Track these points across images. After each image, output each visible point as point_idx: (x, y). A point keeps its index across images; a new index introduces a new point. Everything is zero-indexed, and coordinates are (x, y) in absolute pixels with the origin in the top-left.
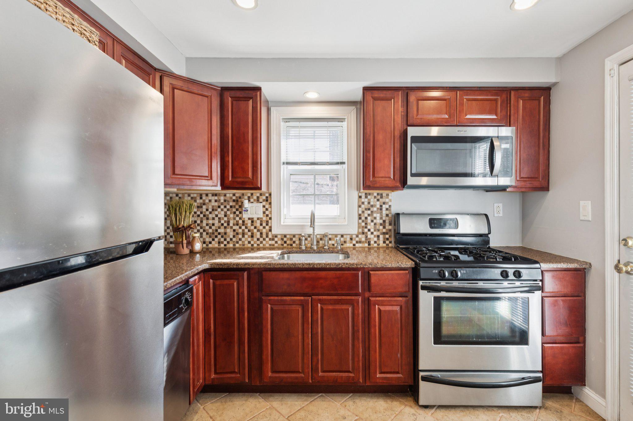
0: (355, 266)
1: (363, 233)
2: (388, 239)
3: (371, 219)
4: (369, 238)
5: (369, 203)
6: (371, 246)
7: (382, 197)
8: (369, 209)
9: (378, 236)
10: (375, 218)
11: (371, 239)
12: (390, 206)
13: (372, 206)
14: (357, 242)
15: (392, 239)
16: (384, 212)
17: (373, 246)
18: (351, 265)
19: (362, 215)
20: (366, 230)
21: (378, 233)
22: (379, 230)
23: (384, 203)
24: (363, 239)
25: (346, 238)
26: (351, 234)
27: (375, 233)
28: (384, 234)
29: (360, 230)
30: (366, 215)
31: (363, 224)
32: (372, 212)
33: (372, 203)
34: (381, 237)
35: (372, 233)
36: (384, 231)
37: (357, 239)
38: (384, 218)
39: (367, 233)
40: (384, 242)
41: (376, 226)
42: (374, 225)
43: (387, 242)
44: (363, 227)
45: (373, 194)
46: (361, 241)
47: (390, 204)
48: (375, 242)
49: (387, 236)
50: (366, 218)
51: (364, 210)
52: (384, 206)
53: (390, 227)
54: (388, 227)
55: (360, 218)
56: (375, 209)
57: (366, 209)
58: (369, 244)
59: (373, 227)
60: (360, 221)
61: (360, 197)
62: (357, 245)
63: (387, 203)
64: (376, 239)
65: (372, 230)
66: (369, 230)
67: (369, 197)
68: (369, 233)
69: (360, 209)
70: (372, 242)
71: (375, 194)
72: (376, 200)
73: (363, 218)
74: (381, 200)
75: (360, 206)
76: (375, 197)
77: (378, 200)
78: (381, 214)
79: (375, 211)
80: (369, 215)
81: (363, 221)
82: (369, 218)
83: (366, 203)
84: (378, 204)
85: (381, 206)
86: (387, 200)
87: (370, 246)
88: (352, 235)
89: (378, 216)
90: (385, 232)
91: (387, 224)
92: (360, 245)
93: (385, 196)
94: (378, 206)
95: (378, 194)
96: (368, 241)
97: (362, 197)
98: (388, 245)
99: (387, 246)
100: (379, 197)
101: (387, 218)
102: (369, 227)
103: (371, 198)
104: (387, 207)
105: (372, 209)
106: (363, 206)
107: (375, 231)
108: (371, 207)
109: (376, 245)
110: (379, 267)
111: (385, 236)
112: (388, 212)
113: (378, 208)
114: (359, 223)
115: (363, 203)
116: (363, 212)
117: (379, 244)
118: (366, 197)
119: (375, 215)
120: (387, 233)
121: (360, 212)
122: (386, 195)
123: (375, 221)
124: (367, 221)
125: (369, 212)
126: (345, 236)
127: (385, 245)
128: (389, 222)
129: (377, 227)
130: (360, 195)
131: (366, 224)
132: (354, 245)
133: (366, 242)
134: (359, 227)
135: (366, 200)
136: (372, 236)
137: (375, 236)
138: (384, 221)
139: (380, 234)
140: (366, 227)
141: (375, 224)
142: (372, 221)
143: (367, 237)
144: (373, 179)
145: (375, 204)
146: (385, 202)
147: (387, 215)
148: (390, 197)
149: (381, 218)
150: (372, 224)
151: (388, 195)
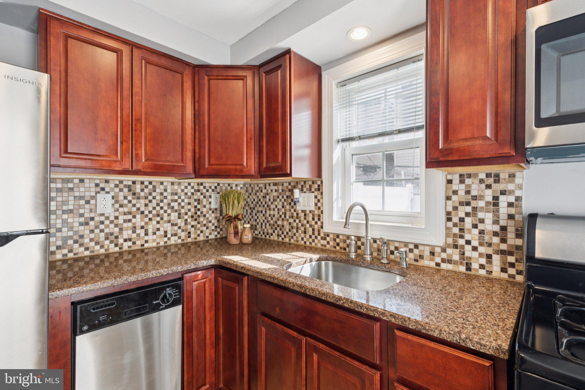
1: (456, 246)
2: (512, 265)
3: (472, 221)
4: (467, 257)
5: (468, 192)
6: (473, 272)
7: (497, 180)
8: (468, 204)
9: (489, 257)
10: (482, 221)
11: (472, 260)
12: (518, 199)
13: (475, 198)
14: (443, 260)
15: (522, 267)
16: (504, 210)
17: (477, 274)
18: (358, 306)
19: (453, 213)
20: (461, 242)
21: (490, 251)
22: (490, 245)
23: (503, 193)
24: (456, 257)
25: (423, 251)
26: (432, 246)
27: (482, 249)
28: (502, 252)
29: (450, 241)
30: (462, 215)
31: (456, 230)
32: (475, 209)
33: (474, 193)
34: (496, 259)
35: (475, 249)
36: (504, 247)
37: (444, 255)
38: (503, 223)
39: (463, 247)
40: (504, 270)
41: (484, 237)
42: (480, 233)
43: (512, 271)
44: (455, 235)
45: (476, 175)
46: (451, 260)
47: (518, 193)
48: (482, 267)
49: (511, 259)
50: (462, 220)
51: (457, 205)
52: (502, 198)
53: (519, 242)
54: (512, 240)
55: (449, 219)
56: (481, 204)
57: (461, 204)
58: (469, 269)
59: (477, 238)
60: (450, 224)
61: (450, 182)
62: (444, 266)
63: (511, 192)
64: (483, 261)
65: (475, 243)
66: (468, 242)
67: (468, 181)
68: (468, 248)
69: (449, 203)
70: (475, 266)
71: (482, 176)
72: (483, 186)
73: (455, 220)
74: (495, 186)
75: (448, 198)
76: (481, 181)
77: (489, 187)
78: (496, 213)
79: (482, 208)
80: (467, 214)
81: (455, 225)
82: (469, 221)
83: (462, 193)
84: (489, 196)
85: (496, 198)
86: (511, 187)
87: (469, 272)
88: (433, 247)
89: (489, 217)
90: (505, 251)
91: (511, 235)
92: (450, 267)
93: (505, 179)
94: (489, 199)
95: (488, 175)
96: (465, 262)
97: (454, 182)
98: (512, 276)
99: (512, 280)
100: (491, 181)
101: (511, 223)
102: (468, 237)
103: (473, 183)
104: (512, 199)
105: (474, 204)
106: (455, 198)
107: (481, 244)
108: (472, 199)
109: (483, 272)
110: (410, 327)
111: (506, 259)
112: (512, 211)
113: (488, 203)
114: (447, 228)
115: (455, 192)
116: (455, 208)
117: (492, 272)
118: (462, 182)
119: (481, 215)
120: (511, 254)
121: (450, 209)
122: (507, 177)
123: (481, 226)
124: (464, 226)
125: (469, 209)
126: (421, 248)
127: (505, 276)
128: (517, 230)
129: (487, 238)
130: (449, 177)
131: (461, 230)
132: (438, 264)
133: (461, 263)
134: (447, 236)
135: (463, 186)
136: (475, 254)
137: (481, 255)
138: (504, 229)
139: (494, 253)
140: (462, 237)
141: (482, 232)
142: (475, 226)
143: (463, 254)
144: (446, 145)
145: (482, 194)
146: (506, 191)
147: (511, 217)
148: (518, 180)
149: (496, 222)
150: (476, 231)
151: (512, 176)
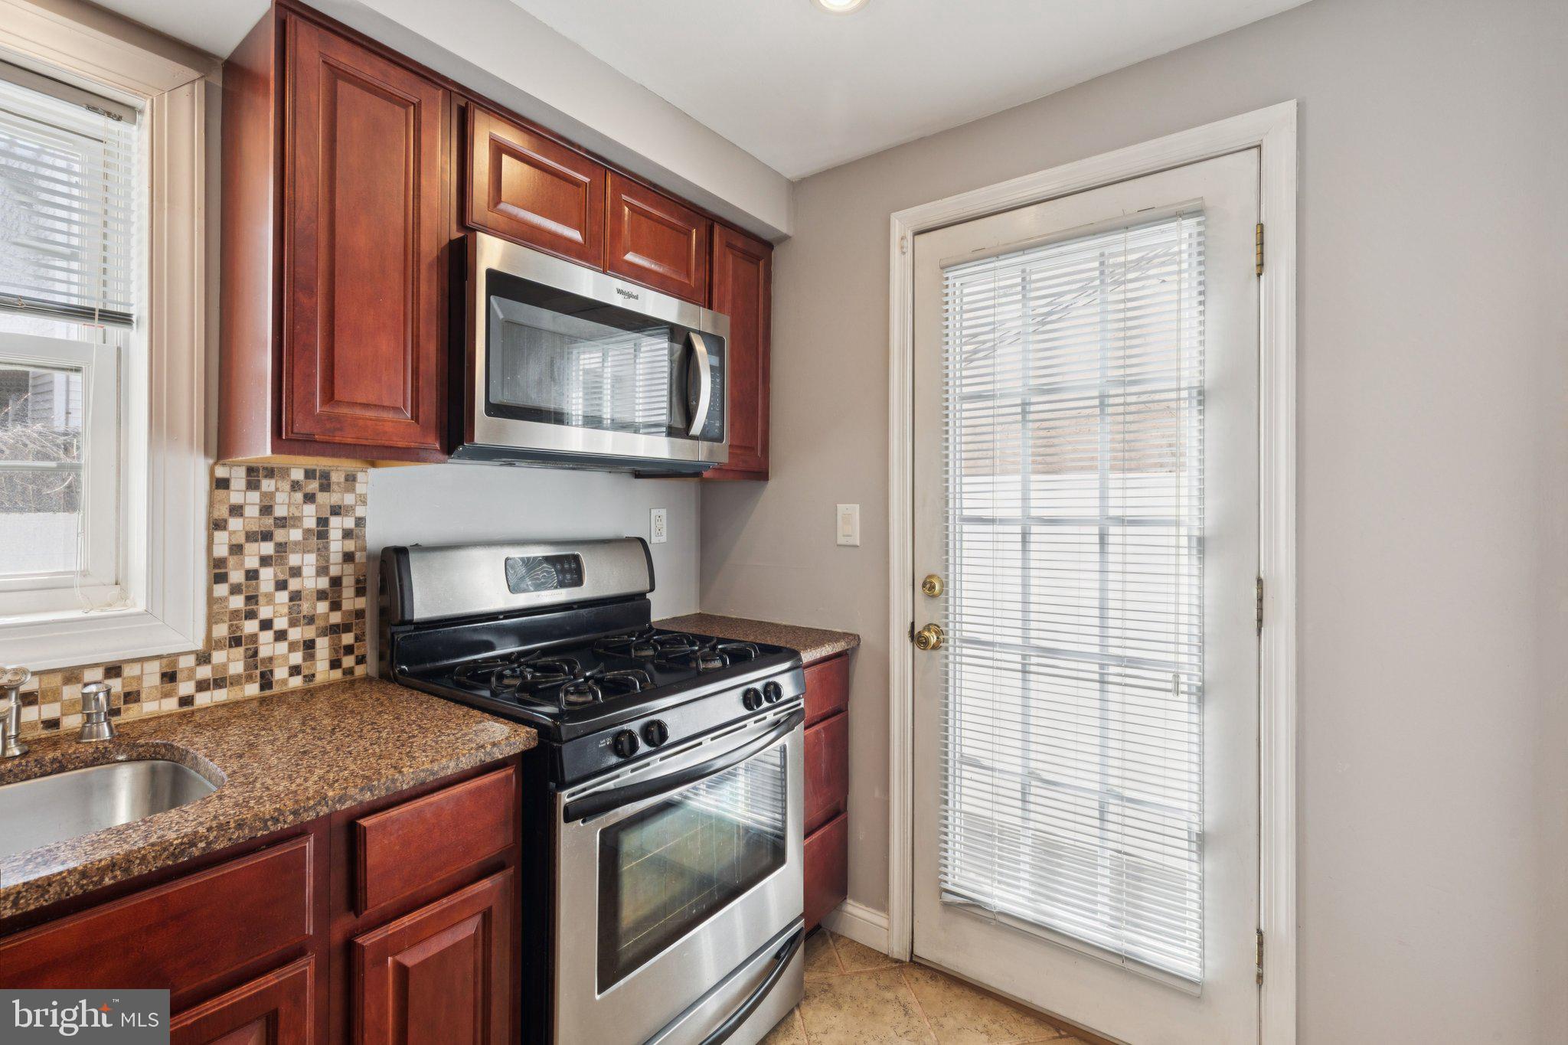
0: (291, 817)
1: (236, 641)
2: (349, 650)
3: (275, 575)
4: (263, 660)
5: (266, 510)
6: (276, 689)
7: (326, 487)
8: (267, 536)
9: (309, 645)
10: (296, 572)
11: (275, 662)
12: (360, 522)
13: (282, 523)
14: (202, 686)
15: (369, 649)
16: (337, 545)
17: (285, 689)
18: (266, 821)
19: (232, 561)
20: (250, 627)
21: (310, 632)
22: (311, 620)
23: (336, 511)
24: (237, 668)
25: (139, 678)
26: (169, 656)
27: (295, 634)
28: (334, 630)
29: (221, 631)
30: (252, 562)
31: (237, 602)
32: (281, 548)
33: (280, 511)
34: (323, 645)
35: (281, 636)
36: (336, 618)
37: (205, 672)
38: (334, 571)
39: (254, 638)
40: (335, 664)
41: (299, 605)
42: (291, 599)
43: (348, 661)
44: (235, 614)
45: (285, 472)
46: (224, 679)
47: (360, 512)
48: (295, 670)
49: (348, 639)
50: (252, 575)
51: (241, 539)
52: (335, 522)
53: (361, 603)
54: (351, 601)
55: (220, 578)
56: (296, 535)
57: (251, 537)
58: (266, 683)
59: (286, 610)
60: (222, 590)
61: (222, 484)
62: (203, 699)
63: (350, 509)
64: (297, 658)
65: (281, 623)
66: (266, 625)
67: (267, 485)
68: (267, 636)
69: (221, 537)
70: (280, 673)
71: (298, 475)
72: (299, 496)
73: (236, 576)
74: (321, 497)
75: (217, 525)
76: (295, 486)
77: (310, 498)
78: (323, 552)
79: (296, 543)
80: (265, 561)
81: (235, 590)
82: (267, 575)
83: (252, 511)
84: (309, 516)
85: (323, 522)
86: (349, 499)
87: (267, 693)
88: (174, 657)
89: (309, 562)
90: (337, 626)
91: (348, 592)
92: (221, 695)
93: (338, 484)
94: (310, 523)
95: (309, 474)
96: (258, 672)
97: (233, 485)
98: (349, 671)
99: (349, 678)
100: (313, 486)
101: (349, 569)
102: (265, 612)
103: (277, 489)
104: (349, 523)
105: (280, 535)
106: (235, 524)
107: (293, 623)
108: (277, 526)
109: (296, 682)
110: (405, 787)
111: (340, 641)
112: (350, 545)
113: (307, 532)
114: (211, 600)
115: (237, 510)
116: (236, 549)
117: (313, 675)
118: (252, 485)
119: (294, 560)
120: (346, 628)
121: (221, 551)
122: (342, 479)
123: (294, 584)
124: (257, 588)
125: (268, 548)
126: (129, 671)
127: (337, 674)
128: (358, 581)
129: (305, 607)
130: (221, 472)
131: (251, 599)
132: (186, 701)
133: (250, 678)
134: (212, 620)
135: (254, 497)
136: (282, 647)
137: (293, 647)
138: (336, 582)
139: (318, 636)
140: (251, 615)
141: (295, 597)
142: (281, 585)
143: (256, 653)
144: (327, 409)
145: (297, 514)
146: (340, 507)
147: (348, 557)
148: (360, 488)
149: (322, 570)
150: (283, 597)
151: (351, 479)
